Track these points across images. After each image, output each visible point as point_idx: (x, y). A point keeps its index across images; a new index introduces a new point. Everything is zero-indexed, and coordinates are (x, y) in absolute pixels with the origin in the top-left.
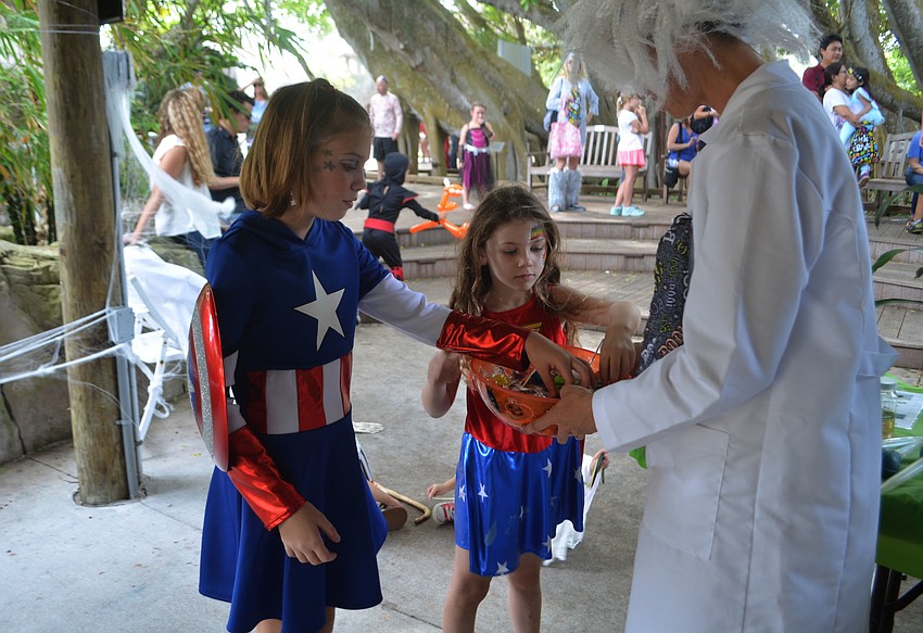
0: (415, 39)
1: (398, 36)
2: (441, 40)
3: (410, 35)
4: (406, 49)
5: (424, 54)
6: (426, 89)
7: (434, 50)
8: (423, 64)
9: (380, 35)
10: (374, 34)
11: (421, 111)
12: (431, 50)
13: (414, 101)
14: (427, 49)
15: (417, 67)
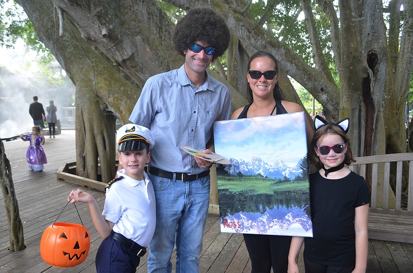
0: (122, 23)
1: (99, 16)
2: (154, 30)
3: (117, 16)
4: (110, 36)
5: (134, 44)
6: (122, 88)
7: (146, 40)
8: (132, 58)
9: (72, 13)
10: (63, 11)
11: (118, 109)
12: (143, 40)
13: (111, 99)
14: (138, 38)
15: (124, 61)
